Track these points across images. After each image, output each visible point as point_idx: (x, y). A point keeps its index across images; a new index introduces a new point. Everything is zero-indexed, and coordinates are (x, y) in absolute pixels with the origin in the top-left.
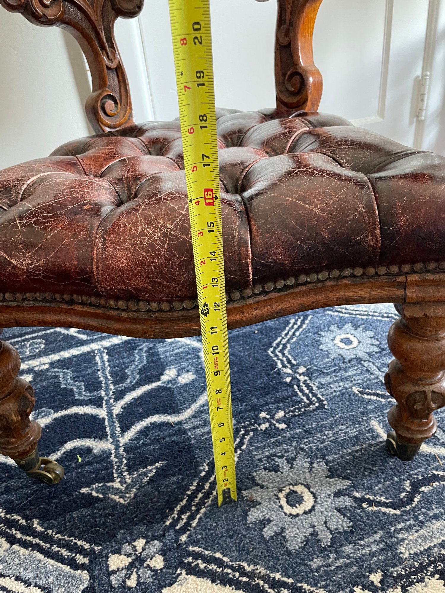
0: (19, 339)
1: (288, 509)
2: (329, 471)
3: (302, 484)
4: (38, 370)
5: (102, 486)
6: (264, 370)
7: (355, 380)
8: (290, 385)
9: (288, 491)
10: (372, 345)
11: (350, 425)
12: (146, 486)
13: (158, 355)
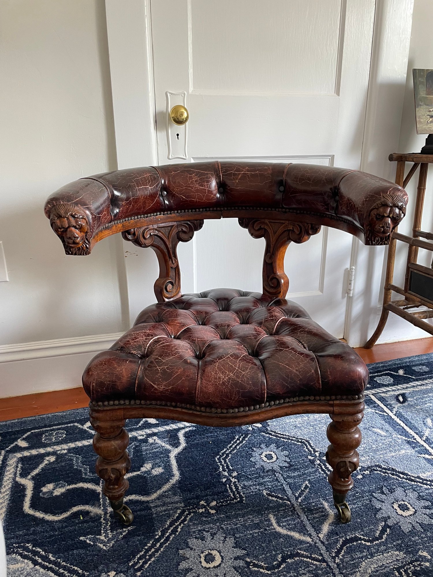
0: (49, 429)
1: (204, 564)
2: (235, 544)
3: (216, 550)
4: (60, 453)
5: (93, 537)
6: (210, 471)
7: (267, 485)
8: (225, 484)
9: (207, 553)
10: (285, 461)
11: (256, 515)
12: (120, 540)
13: (142, 452)
